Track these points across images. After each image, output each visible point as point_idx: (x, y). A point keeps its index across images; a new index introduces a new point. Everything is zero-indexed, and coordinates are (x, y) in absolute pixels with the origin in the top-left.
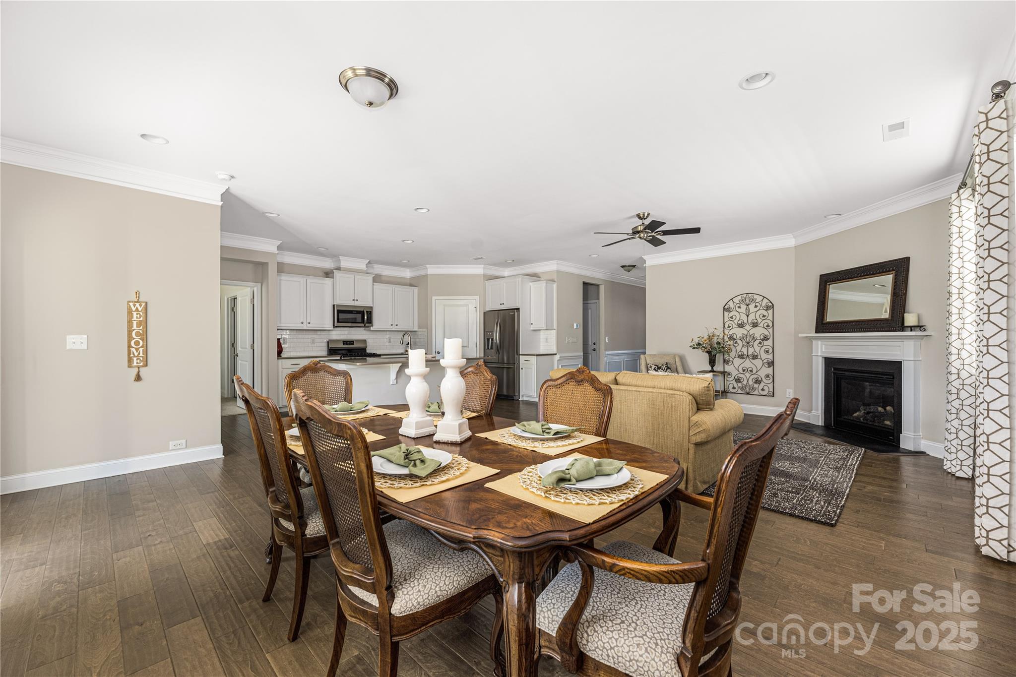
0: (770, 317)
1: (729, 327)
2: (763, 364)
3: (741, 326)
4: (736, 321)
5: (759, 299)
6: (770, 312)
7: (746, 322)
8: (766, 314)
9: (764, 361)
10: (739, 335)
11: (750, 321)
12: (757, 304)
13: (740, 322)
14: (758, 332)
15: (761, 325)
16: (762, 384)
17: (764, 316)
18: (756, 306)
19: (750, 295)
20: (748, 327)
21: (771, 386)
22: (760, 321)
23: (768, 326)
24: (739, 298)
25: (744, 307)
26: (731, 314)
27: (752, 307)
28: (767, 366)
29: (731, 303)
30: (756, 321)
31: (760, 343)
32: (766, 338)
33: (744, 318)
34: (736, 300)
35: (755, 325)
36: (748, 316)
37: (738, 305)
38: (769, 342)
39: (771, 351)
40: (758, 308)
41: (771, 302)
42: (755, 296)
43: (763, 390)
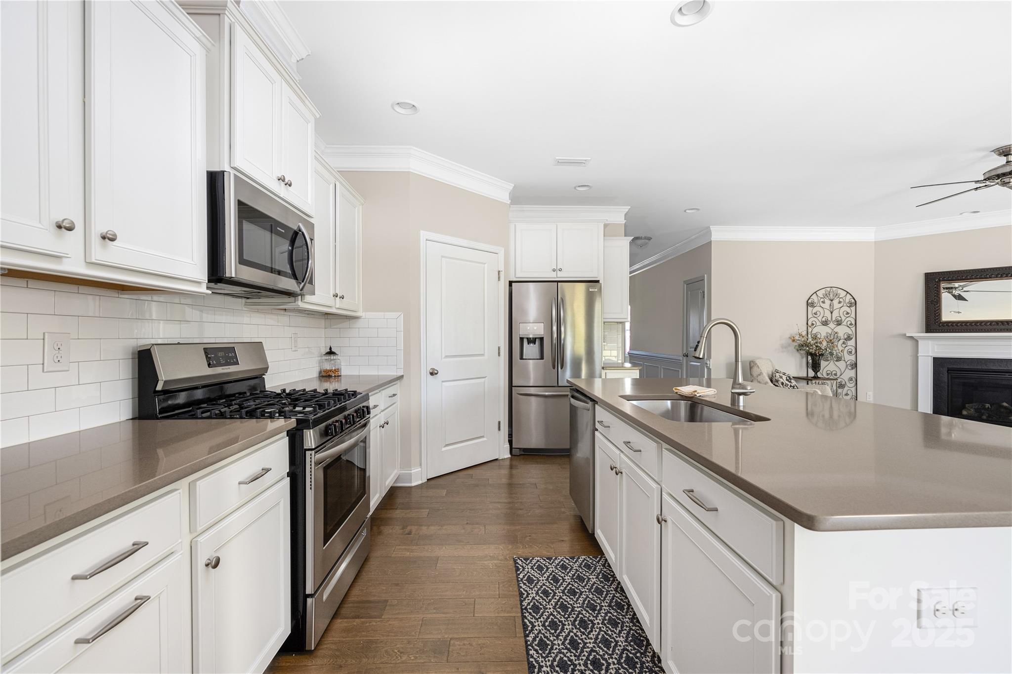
0: (853, 315)
1: (813, 324)
2: (847, 366)
3: (825, 323)
4: (820, 318)
5: (843, 294)
6: (853, 308)
7: (829, 319)
8: (849, 311)
9: (848, 363)
10: (824, 334)
11: (834, 319)
12: (841, 300)
13: (824, 319)
14: (842, 331)
15: (845, 323)
16: (846, 388)
17: (848, 313)
18: (840, 302)
19: (834, 289)
20: (832, 325)
21: (853, 389)
22: (843, 318)
23: (851, 324)
24: (823, 291)
25: (828, 302)
26: (815, 310)
27: (836, 302)
28: (850, 368)
29: (814, 297)
30: (839, 319)
31: (844, 343)
32: (849, 338)
33: (828, 314)
34: (820, 294)
35: (839, 323)
36: (832, 313)
37: (822, 300)
38: (851, 343)
39: (853, 352)
40: (842, 304)
41: (854, 299)
42: (840, 291)
43: (847, 395)
